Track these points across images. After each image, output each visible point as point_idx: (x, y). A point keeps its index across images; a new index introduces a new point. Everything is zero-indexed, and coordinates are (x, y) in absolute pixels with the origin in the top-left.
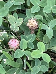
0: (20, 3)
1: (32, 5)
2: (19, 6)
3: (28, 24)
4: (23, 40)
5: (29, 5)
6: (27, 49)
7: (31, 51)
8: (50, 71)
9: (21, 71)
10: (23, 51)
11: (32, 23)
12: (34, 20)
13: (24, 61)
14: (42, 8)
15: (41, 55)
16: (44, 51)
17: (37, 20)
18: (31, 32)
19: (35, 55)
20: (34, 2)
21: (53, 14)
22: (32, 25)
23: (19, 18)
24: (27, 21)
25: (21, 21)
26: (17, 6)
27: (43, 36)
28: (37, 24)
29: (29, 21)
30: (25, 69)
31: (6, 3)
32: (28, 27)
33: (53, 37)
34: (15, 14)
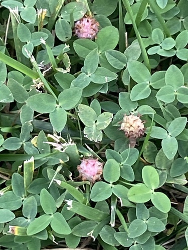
0: (107, 80)
1: (133, 83)
2: (104, 86)
3: (123, 125)
4: (110, 161)
5: (126, 83)
6: (120, 181)
7: (129, 187)
8: (170, 232)
9: (104, 229)
10: (111, 185)
11: (132, 123)
12: (136, 118)
13: (113, 207)
14: (154, 91)
15: (149, 195)
16: (157, 187)
17: (143, 118)
18: (128, 143)
19: (137, 195)
20: (137, 76)
21: (179, 104)
22: (132, 129)
23: (102, 111)
24: (121, 120)
25: (106, 119)
26: (101, 85)
27: (155, 154)
28: (142, 127)
29: (125, 119)
30: (113, 225)
31: (76, 77)
32: (123, 131)
33: (178, 156)
34: (95, 102)
